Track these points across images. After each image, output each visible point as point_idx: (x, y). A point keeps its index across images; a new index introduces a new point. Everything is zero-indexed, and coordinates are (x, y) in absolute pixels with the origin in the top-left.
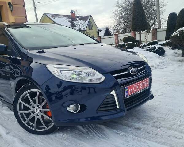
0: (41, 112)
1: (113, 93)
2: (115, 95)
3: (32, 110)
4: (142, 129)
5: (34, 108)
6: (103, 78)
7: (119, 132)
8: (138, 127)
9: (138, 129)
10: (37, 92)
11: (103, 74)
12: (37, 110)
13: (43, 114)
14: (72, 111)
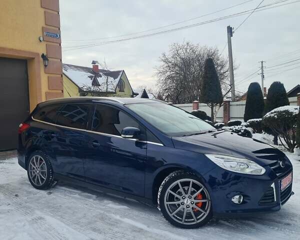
0: (192, 204)
1: (273, 185)
2: (274, 187)
3: (182, 201)
5: (185, 199)
6: (264, 171)
7: (272, 227)
8: (287, 223)
10: (190, 182)
11: (263, 166)
12: (187, 201)
13: (194, 206)
14: (237, 202)
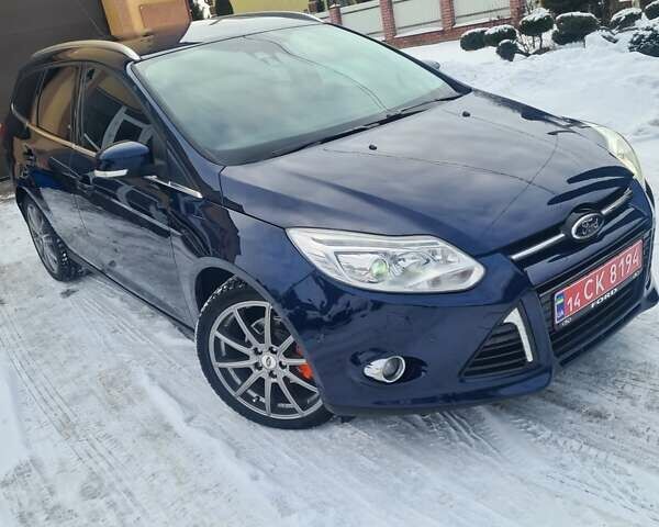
0: (283, 367)
1: (514, 317)
2: (519, 323)
3: (253, 360)
4: (610, 419)
5: (261, 353)
6: (478, 272)
7: (534, 428)
8: (598, 408)
9: (599, 415)
10: (264, 309)
13: (287, 372)
14: (380, 377)
